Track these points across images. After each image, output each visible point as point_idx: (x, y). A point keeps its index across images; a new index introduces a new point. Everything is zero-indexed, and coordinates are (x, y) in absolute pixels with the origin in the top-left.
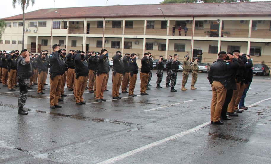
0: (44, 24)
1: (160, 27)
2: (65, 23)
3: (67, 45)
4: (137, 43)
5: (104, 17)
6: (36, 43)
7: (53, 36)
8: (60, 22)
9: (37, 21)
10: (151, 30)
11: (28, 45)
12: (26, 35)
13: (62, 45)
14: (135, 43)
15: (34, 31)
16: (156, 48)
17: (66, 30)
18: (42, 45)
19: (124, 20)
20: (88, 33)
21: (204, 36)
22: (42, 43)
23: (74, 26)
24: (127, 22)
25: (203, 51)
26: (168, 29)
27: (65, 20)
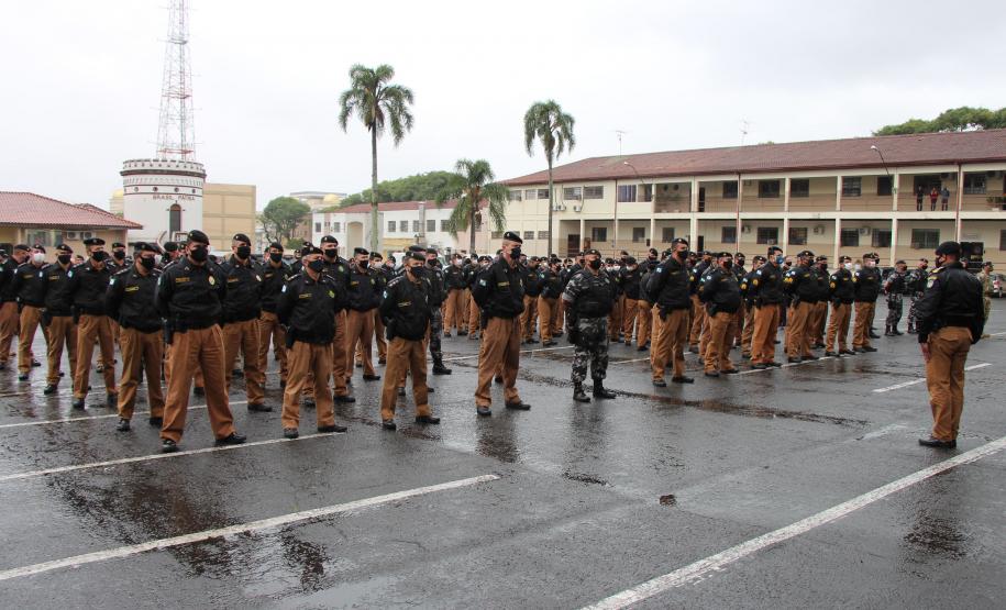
0: (598, 193)
1: (875, 191)
2: (648, 188)
3: (651, 239)
4: (820, 231)
5: (739, 173)
6: (579, 236)
7: (620, 220)
8: (635, 187)
9: (582, 185)
10: (853, 200)
11: (561, 240)
12: (557, 218)
13: (640, 239)
14: (816, 231)
15: (575, 208)
16: (865, 241)
17: (650, 205)
18: (593, 240)
19: (787, 178)
20: (701, 210)
21: (989, 210)
22: (594, 236)
23: (669, 195)
24: (794, 183)
25: (985, 246)
26: (895, 197)
27: (647, 182)
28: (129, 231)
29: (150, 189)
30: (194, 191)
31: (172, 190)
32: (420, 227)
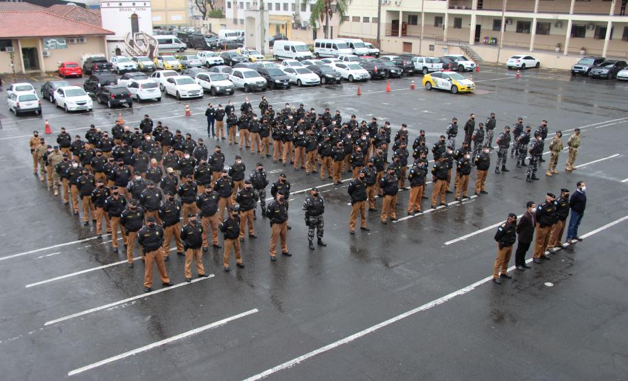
3: (446, 25)
6: (398, 21)
7: (425, 13)
11: (387, 24)
12: (384, 10)
14: (556, 27)
15: (396, 3)
16: (590, 34)
17: (445, 4)
18: (409, 24)
20: (479, 9)
22: (409, 21)
28: (107, 36)
29: (117, 5)
30: (145, 4)
31: (131, 4)
32: (296, 8)
